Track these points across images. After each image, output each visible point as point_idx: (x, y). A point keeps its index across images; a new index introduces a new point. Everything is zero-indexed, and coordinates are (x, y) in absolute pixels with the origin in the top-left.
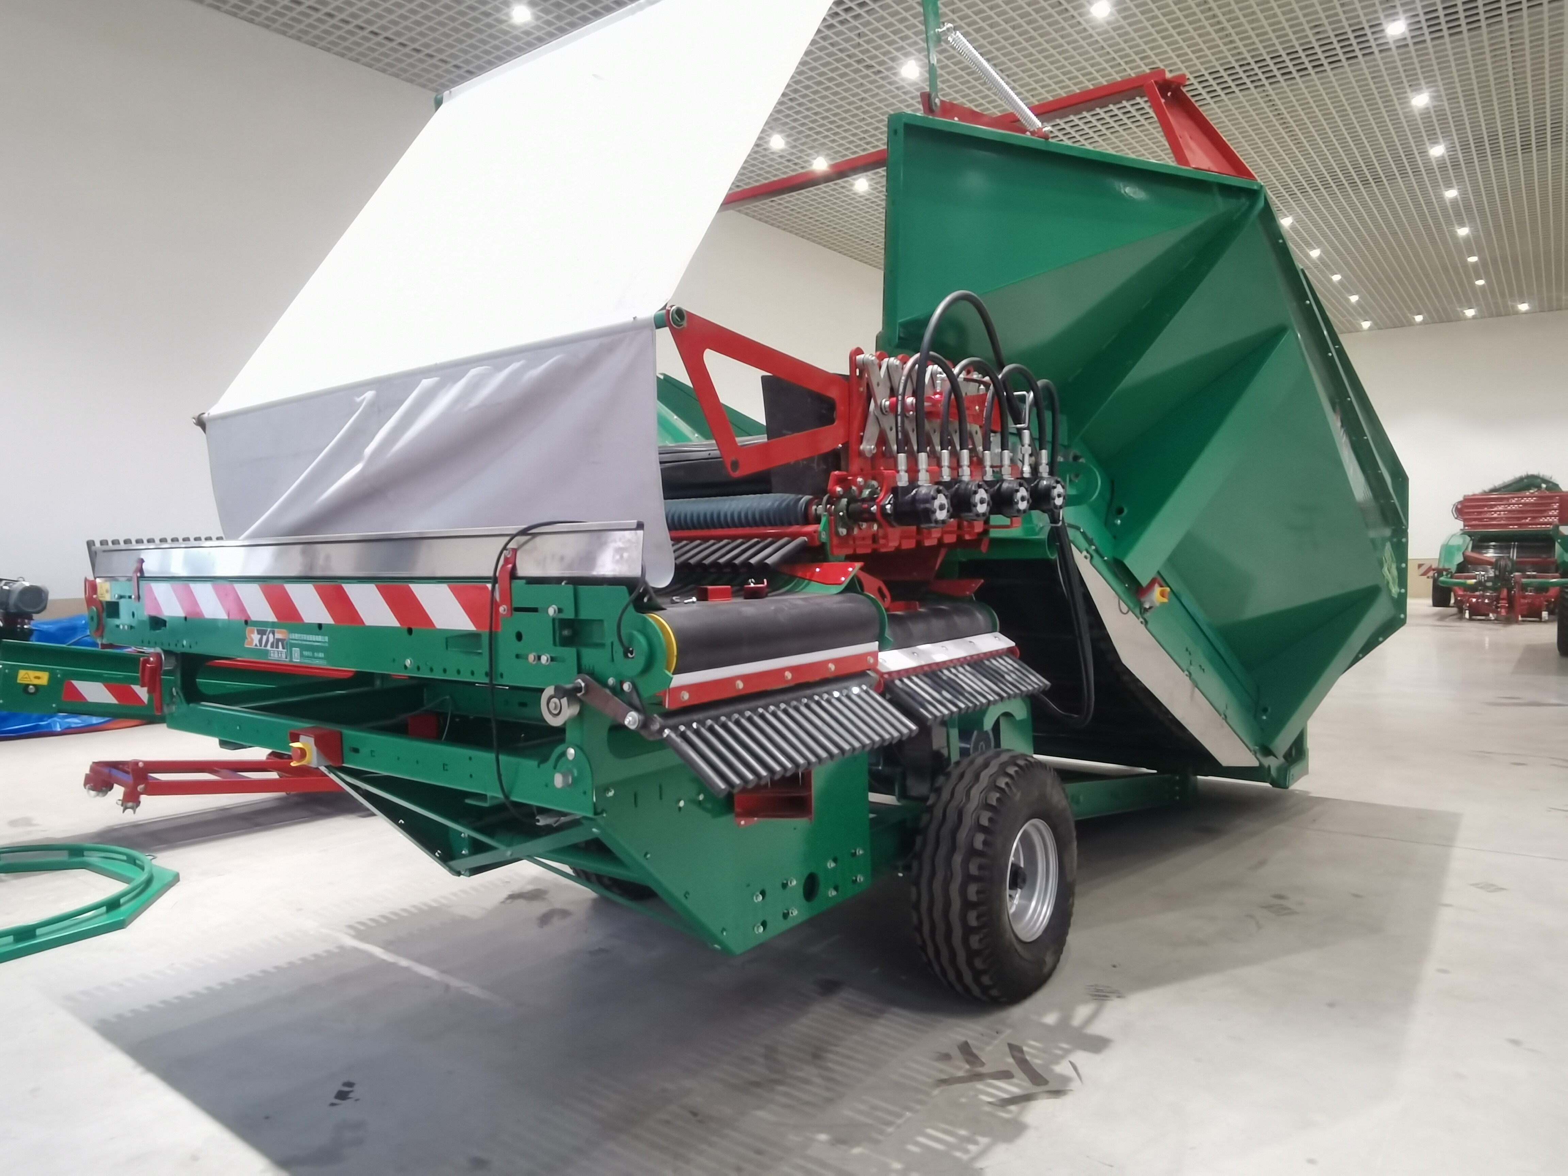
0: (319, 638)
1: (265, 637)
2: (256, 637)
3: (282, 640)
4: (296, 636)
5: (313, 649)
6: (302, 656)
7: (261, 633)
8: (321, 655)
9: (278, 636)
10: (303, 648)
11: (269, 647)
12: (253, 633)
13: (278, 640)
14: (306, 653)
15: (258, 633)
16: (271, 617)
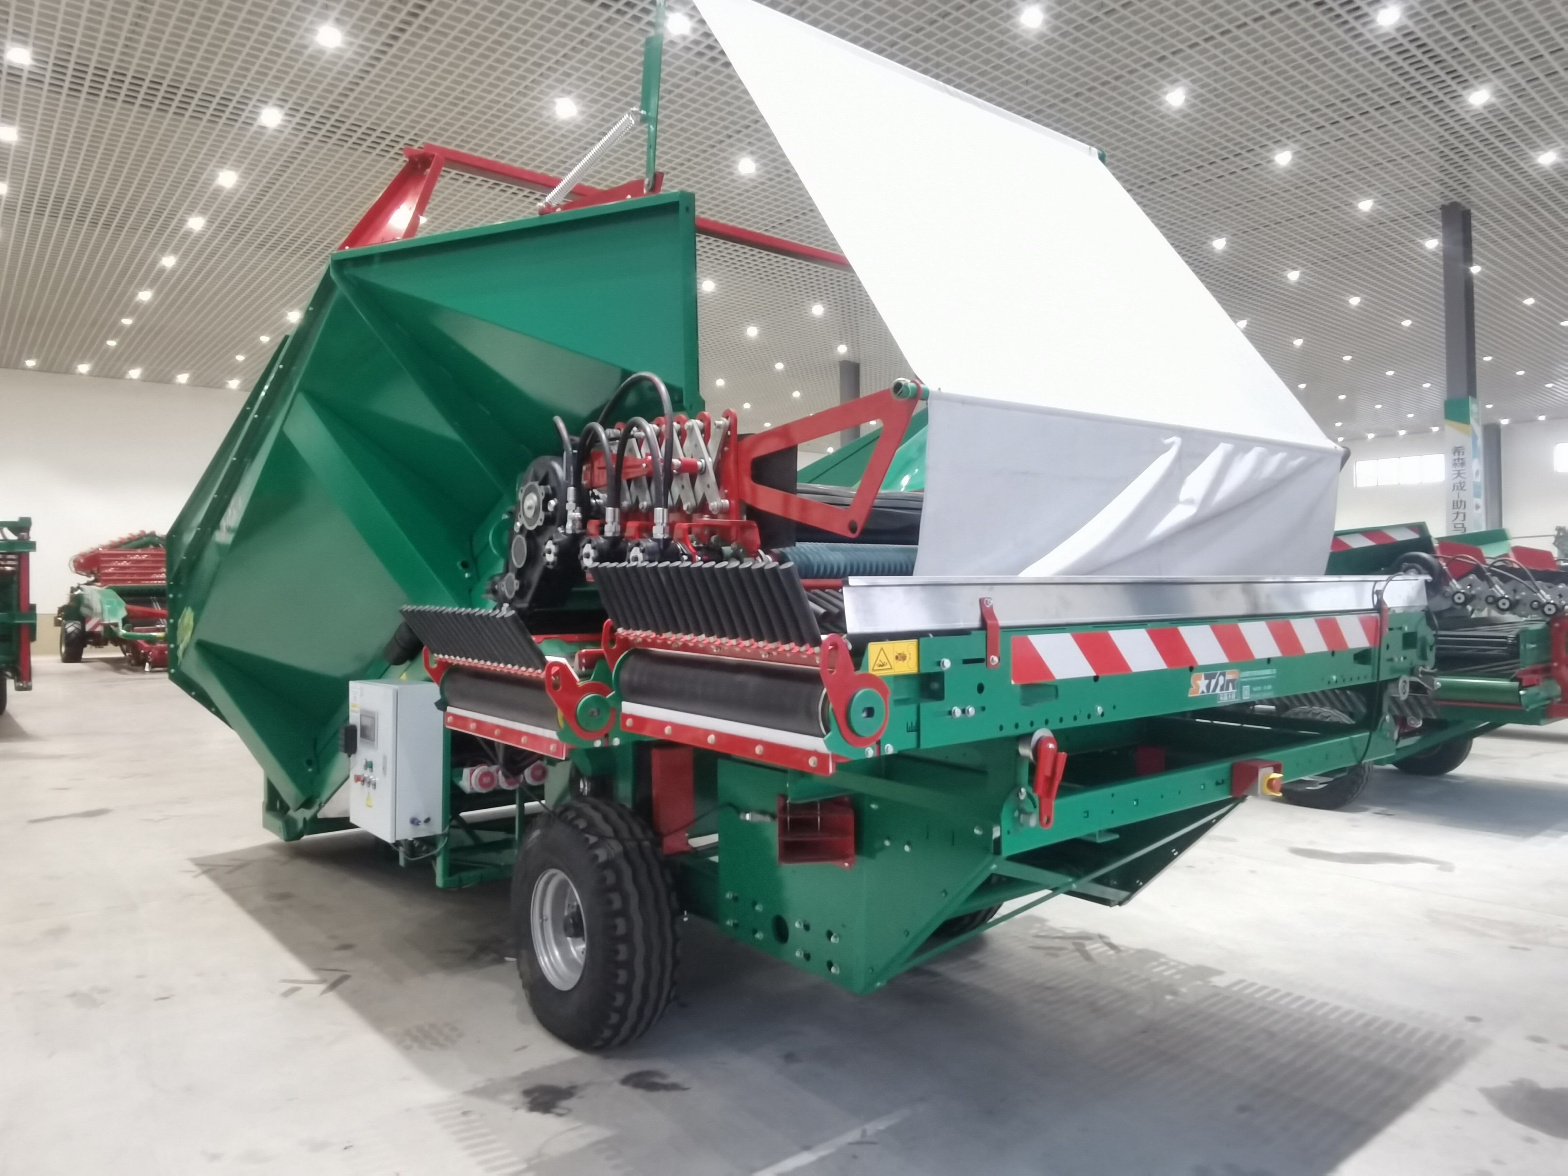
0: (1268, 672)
1: (1213, 682)
2: (1202, 684)
3: (1232, 681)
4: (1247, 674)
5: (1262, 683)
6: (1252, 692)
7: (1209, 677)
8: (1270, 687)
9: (1229, 677)
10: (1252, 684)
11: (1218, 691)
12: (1200, 679)
13: (1229, 681)
14: (1256, 689)
15: (1206, 678)
16: (1222, 658)
